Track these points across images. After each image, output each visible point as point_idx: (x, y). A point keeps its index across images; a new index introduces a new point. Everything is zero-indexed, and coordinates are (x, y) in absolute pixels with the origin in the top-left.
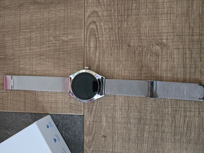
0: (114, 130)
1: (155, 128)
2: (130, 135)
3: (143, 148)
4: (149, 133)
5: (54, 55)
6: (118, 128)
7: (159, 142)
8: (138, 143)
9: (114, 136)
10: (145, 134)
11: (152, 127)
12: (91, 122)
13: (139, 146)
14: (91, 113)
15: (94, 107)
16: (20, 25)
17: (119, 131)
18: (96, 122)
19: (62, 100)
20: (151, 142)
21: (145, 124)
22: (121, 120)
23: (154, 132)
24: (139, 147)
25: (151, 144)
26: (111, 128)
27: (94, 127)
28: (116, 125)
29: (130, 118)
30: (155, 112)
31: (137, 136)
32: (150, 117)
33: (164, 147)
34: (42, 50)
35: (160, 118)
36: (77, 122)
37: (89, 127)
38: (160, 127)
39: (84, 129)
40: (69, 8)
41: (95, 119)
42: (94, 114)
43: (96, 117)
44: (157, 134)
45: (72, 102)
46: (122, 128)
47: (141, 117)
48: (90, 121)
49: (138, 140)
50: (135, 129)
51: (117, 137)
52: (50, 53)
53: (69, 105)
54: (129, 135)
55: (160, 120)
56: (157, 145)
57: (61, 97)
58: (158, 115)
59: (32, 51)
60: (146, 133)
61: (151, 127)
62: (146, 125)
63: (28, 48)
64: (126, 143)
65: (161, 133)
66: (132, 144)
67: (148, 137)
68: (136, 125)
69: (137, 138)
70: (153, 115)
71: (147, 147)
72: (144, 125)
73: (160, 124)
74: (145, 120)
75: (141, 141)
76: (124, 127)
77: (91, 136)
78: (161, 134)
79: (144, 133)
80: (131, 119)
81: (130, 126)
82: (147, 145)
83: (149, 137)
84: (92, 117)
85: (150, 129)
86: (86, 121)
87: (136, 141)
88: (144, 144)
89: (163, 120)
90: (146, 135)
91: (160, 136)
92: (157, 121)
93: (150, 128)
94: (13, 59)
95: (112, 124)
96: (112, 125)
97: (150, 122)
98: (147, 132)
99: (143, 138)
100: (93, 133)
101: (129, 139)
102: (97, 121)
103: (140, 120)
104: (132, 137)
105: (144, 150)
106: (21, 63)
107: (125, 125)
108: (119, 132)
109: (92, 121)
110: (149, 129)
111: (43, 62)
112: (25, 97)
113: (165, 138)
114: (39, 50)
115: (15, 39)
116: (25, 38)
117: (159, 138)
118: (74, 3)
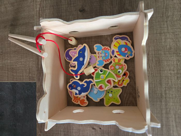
5: (21, 51)
14: (39, 81)
15: (41, 78)
16: (5, 37)
19: (26, 75)
34: (15, 49)
39: (36, 90)
40: (28, 27)
45: (30, 76)
52: (20, 51)
53: (29, 77)
57: (25, 73)
59: (11, 50)
63: (9, 48)
77: (39, 93)
84: (40, 83)
94: (2, 54)
100: (40, 91)
106: (6, 56)
111: (16, 55)
112: (8, 74)
114: (14, 49)
115: (3, 44)
116: (7, 44)
118: (30, 24)
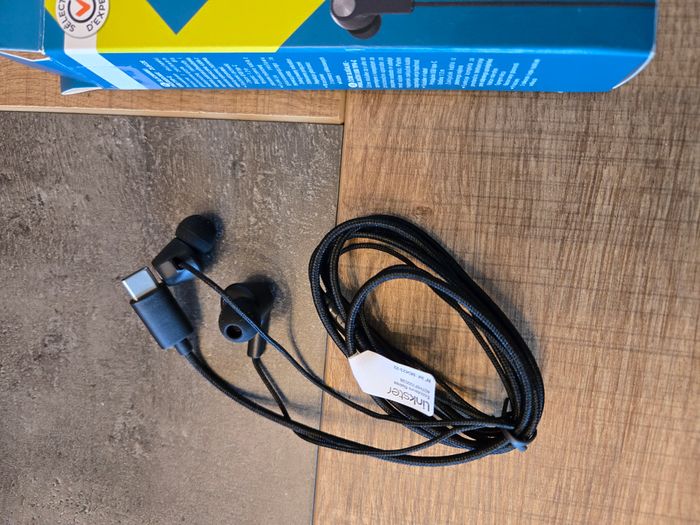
0: (464, 183)
1: (648, 177)
2: (534, 206)
3: (584, 261)
4: (617, 195)
6: (485, 177)
7: (657, 235)
8: (564, 239)
9: (464, 209)
10: (599, 200)
11: (633, 173)
12: (371, 151)
13: (567, 250)
17: (487, 190)
18: (394, 150)
20: (620, 237)
21: (601, 159)
22: (499, 142)
23: (642, 195)
24: (565, 259)
25: (619, 243)
26: (455, 174)
27: (383, 171)
28: (475, 163)
29: (540, 132)
30: (654, 105)
31: (563, 211)
32: (628, 128)
33: (676, 258)
35: (672, 134)
36: (312, 151)
37: (360, 169)
38: (668, 170)
41: (390, 139)
42: (386, 116)
43: (394, 131)
44: (651, 201)
46: (500, 174)
47: (587, 128)
48: (366, 148)
49: (565, 229)
50: (558, 179)
51: (477, 215)
54: (528, 203)
55: (671, 140)
56: (647, 247)
58: (663, 121)
60: (604, 199)
61: (628, 172)
62: (607, 161)
64: (511, 240)
65: (669, 197)
66: (538, 242)
67: (612, 215)
68: (564, 166)
69: (563, 217)
70: (643, 117)
71: (603, 256)
72: (597, 165)
73: (672, 158)
74: (605, 140)
75: (577, 232)
76: (511, 173)
78: (672, 201)
79: (596, 197)
80: (543, 136)
81: (537, 166)
82: (605, 249)
83: (616, 213)
85: (624, 180)
86: (351, 148)
87: (558, 231)
88: (590, 246)
89: (684, 141)
90: (602, 206)
91: (666, 212)
92: (659, 144)
93: (621, 177)
95: (461, 157)
96: (460, 163)
97: (627, 153)
98: (608, 193)
99: (588, 220)
101: (527, 223)
102: (398, 147)
103: (584, 142)
104: (538, 213)
105: (586, 270)
107: (515, 164)
108: (487, 195)
109: (377, 148)
110: (620, 181)
113: (687, 218)
117: (661, 219)
